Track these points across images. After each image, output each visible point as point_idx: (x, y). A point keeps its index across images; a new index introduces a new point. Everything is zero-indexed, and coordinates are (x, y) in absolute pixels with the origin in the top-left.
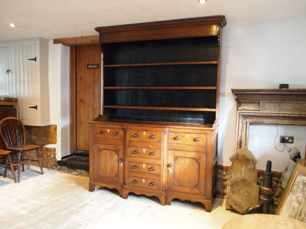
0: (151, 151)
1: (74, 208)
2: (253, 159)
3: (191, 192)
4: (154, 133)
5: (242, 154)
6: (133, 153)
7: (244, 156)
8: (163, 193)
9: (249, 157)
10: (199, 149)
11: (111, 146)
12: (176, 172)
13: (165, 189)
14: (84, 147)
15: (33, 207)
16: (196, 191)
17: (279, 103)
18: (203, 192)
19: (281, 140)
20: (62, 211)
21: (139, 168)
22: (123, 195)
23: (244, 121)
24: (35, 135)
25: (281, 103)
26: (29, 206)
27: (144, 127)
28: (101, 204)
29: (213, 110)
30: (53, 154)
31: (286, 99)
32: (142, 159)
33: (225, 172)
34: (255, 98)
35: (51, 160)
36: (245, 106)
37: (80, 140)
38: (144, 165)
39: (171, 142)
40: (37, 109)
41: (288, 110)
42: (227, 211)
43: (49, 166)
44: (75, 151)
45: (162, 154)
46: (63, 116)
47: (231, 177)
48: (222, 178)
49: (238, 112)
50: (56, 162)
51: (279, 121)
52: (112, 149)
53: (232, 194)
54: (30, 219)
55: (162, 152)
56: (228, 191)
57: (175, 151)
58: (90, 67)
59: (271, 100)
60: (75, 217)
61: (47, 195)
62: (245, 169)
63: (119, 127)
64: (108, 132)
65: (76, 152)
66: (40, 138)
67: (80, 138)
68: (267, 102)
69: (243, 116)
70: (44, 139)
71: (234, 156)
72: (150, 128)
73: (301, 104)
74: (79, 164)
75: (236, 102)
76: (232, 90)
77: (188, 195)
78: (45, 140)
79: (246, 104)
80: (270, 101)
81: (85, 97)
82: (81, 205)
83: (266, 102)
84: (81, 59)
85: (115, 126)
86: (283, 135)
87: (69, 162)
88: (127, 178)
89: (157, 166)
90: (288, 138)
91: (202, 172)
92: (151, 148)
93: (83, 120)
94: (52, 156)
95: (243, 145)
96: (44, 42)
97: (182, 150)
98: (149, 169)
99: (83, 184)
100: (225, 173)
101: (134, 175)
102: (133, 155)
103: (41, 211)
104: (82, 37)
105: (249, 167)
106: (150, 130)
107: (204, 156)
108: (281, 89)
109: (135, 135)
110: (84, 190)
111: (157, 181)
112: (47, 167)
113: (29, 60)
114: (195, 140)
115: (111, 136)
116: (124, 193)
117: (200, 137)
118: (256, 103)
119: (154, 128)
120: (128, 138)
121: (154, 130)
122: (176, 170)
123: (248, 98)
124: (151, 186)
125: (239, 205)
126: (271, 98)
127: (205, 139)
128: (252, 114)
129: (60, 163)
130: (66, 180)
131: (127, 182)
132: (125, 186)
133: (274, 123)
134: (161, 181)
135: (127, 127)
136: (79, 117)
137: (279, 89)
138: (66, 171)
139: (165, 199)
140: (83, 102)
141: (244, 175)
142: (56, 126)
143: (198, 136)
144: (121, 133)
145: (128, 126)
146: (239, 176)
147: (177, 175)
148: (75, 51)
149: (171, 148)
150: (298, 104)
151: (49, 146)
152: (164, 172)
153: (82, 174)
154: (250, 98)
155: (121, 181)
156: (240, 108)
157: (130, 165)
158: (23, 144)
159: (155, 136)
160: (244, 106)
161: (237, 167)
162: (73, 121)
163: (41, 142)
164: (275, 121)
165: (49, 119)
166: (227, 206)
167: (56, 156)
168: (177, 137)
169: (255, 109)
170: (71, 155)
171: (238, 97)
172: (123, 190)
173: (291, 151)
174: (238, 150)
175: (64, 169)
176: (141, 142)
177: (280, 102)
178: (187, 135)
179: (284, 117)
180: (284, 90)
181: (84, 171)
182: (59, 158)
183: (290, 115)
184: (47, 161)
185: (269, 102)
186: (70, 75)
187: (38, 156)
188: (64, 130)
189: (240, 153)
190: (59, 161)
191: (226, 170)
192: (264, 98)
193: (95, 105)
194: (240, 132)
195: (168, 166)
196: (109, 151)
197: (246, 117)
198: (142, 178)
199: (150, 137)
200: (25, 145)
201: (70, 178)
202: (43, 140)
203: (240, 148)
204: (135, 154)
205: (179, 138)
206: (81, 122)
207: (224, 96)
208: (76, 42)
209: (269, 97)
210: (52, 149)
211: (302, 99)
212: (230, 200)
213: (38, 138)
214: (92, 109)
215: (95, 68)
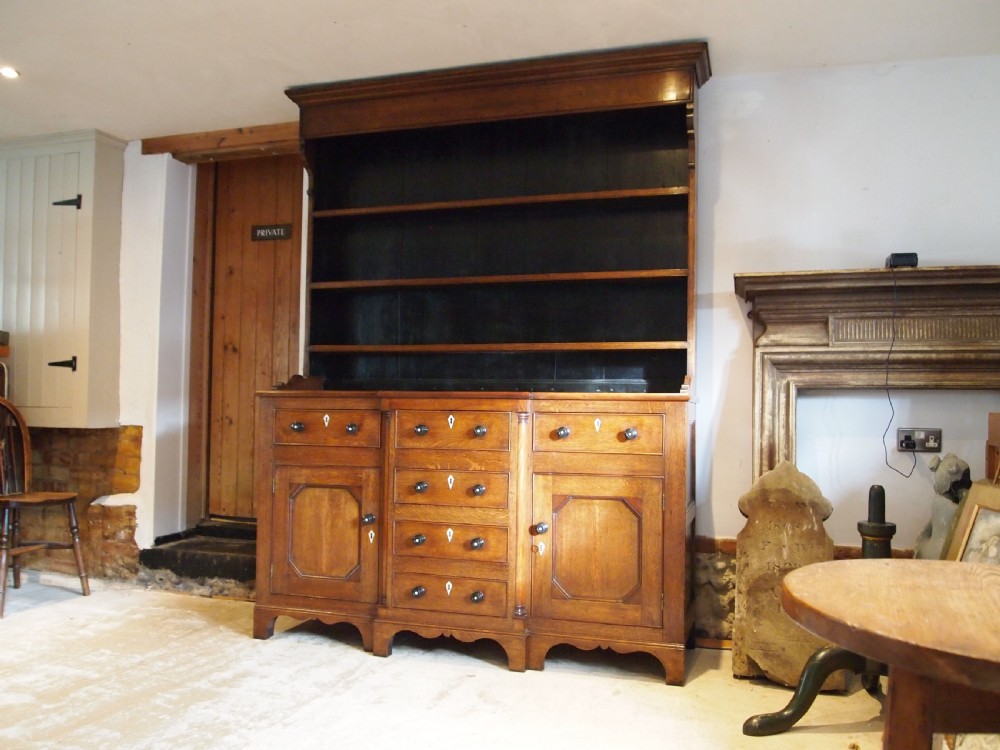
0: (474, 482)
1: (203, 684)
2: (817, 500)
3: (612, 619)
4: (485, 420)
5: (779, 487)
6: (413, 490)
7: (785, 492)
8: (518, 625)
9: (804, 497)
10: (638, 466)
11: (335, 473)
12: (562, 550)
13: (523, 615)
14: (233, 507)
15: (52, 684)
16: (633, 613)
17: (889, 317)
18: (656, 617)
19: (902, 442)
20: (159, 694)
21: (433, 542)
22: (377, 644)
23: (778, 383)
24: (65, 464)
25: (894, 317)
26: (37, 681)
27: (450, 401)
28: (299, 671)
29: (677, 345)
30: (126, 527)
31: (910, 303)
32: (442, 511)
33: (720, 560)
34: (813, 306)
35: (117, 547)
36: (782, 332)
37: (219, 481)
38: (450, 533)
39: (543, 447)
40: (74, 369)
41: (919, 340)
42: (737, 680)
43: (109, 572)
44: (203, 520)
45: (512, 489)
46: (165, 394)
47: (747, 565)
48: (713, 581)
49: (759, 351)
50: (134, 557)
51: (895, 379)
52: (338, 482)
53: (754, 619)
54: (41, 717)
55: (512, 482)
56: (740, 611)
57: (558, 478)
58: (262, 233)
59: (863, 309)
60: (206, 707)
61: (102, 651)
62: (793, 535)
63: (364, 405)
64: (326, 424)
65: (205, 524)
66: (81, 475)
67: (220, 474)
68: (851, 318)
69: (776, 364)
70: (95, 477)
71: (754, 496)
72: (470, 401)
73: (959, 319)
74: (217, 557)
75: (750, 323)
76: (736, 278)
77: (604, 630)
78: (98, 481)
79: (784, 327)
80: (859, 314)
81: (241, 333)
82: (228, 674)
83: (846, 318)
84: (233, 211)
85: (350, 404)
86: (906, 425)
87: (180, 553)
88: (389, 579)
89: (496, 531)
90: (922, 436)
91: (652, 547)
92: (474, 472)
93: (232, 412)
94: (122, 535)
95: (780, 457)
96: (109, 148)
97: (580, 474)
98: (469, 545)
99: (231, 620)
100: (721, 565)
101: (415, 571)
102: (411, 499)
103: (82, 694)
104: (240, 131)
105: (805, 528)
106: (470, 408)
107: (656, 488)
108: (895, 270)
109: (420, 426)
110: (238, 634)
111: (496, 584)
112: (103, 576)
113: (55, 204)
114: (623, 436)
115: (335, 438)
116: (378, 634)
117: (641, 425)
118: (815, 323)
119: (485, 401)
120: (394, 440)
121: (484, 408)
122: (561, 543)
123: (789, 307)
124: (475, 606)
125: (779, 656)
126: (862, 304)
127: (656, 430)
128: (803, 357)
129: (150, 559)
130: (171, 610)
131: (389, 594)
132: (382, 612)
133: (876, 383)
134: (510, 584)
135: (391, 404)
136: (221, 405)
137: (890, 270)
138: (168, 585)
139: (523, 648)
140: (235, 350)
141: (789, 556)
142: (139, 428)
143: (635, 421)
144: (371, 424)
145: (396, 400)
146: (774, 559)
147: (564, 560)
148: (211, 182)
149: (541, 467)
150: (950, 320)
151: (112, 501)
152: (520, 551)
153: (226, 592)
154: (795, 306)
155: (368, 594)
156: (763, 340)
157: (401, 535)
158: (22, 489)
159: (489, 427)
160: (775, 333)
161: (763, 529)
162: (199, 415)
163: (82, 487)
164: (879, 378)
165: (114, 407)
166: (737, 664)
167: (136, 533)
168: (561, 429)
169: (814, 341)
170: (187, 534)
171: (754, 306)
172: (375, 624)
173: (940, 467)
174: (766, 473)
175: (161, 579)
176: (438, 450)
177: (891, 314)
178: (597, 422)
179: (908, 364)
180: (904, 272)
181: (233, 581)
182: (145, 540)
183: (927, 356)
184: (104, 554)
185: (855, 318)
186: (194, 259)
187: (72, 528)
188: (165, 443)
189: (771, 485)
190: (144, 550)
191: (723, 553)
192: (841, 305)
193: (277, 361)
194: (768, 417)
195: (533, 530)
196: (327, 490)
197: (782, 366)
198: (443, 579)
199: (472, 434)
200: (28, 493)
201: (185, 605)
202: (90, 482)
203: (771, 467)
204: (418, 494)
205: (569, 431)
206: (227, 417)
207: (710, 305)
208: (219, 147)
209: (857, 301)
210: (124, 511)
211: (962, 301)
212: (749, 640)
213: (75, 475)
214: (264, 373)
215: (280, 237)
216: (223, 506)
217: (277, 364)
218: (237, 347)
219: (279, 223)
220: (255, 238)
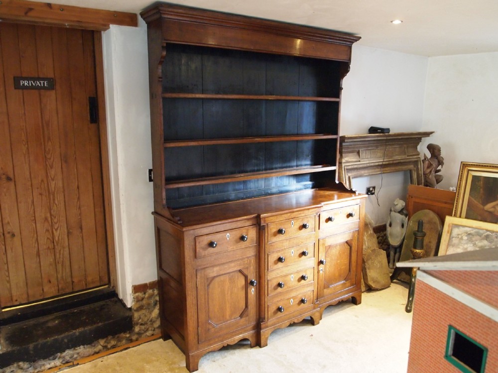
0: (301, 250)
4: (306, 220)
6: (276, 262)
8: (316, 306)
10: (352, 227)
16: (348, 284)
18: (354, 282)
19: (367, 191)
22: (263, 342)
29: (333, 168)
32: (289, 268)
34: (357, 146)
36: (347, 157)
38: (292, 277)
45: (316, 249)
55: (316, 246)
58: (25, 83)
63: (248, 224)
64: (228, 239)
81: (14, 166)
85: (240, 224)
86: (369, 186)
89: (309, 270)
90: (371, 189)
91: (354, 257)
101: (277, 300)
102: (276, 267)
107: (356, 234)
116: (263, 337)
117: (353, 210)
118: (356, 152)
119: (305, 211)
120: (268, 240)
125: (376, 281)
127: (358, 211)
131: (266, 316)
139: (319, 314)
144: (252, 233)
145: (268, 219)
149: (322, 236)
154: (352, 147)
155: (253, 321)
157: (271, 286)
169: (356, 160)
172: (262, 333)
176: (287, 239)
192: (364, 145)
208: (25, 16)
209: (368, 144)
214: (41, 194)
215: (44, 88)
216: (14, 299)
217: (53, 186)
218: (12, 176)
219: (41, 76)
220: (17, 86)
